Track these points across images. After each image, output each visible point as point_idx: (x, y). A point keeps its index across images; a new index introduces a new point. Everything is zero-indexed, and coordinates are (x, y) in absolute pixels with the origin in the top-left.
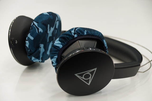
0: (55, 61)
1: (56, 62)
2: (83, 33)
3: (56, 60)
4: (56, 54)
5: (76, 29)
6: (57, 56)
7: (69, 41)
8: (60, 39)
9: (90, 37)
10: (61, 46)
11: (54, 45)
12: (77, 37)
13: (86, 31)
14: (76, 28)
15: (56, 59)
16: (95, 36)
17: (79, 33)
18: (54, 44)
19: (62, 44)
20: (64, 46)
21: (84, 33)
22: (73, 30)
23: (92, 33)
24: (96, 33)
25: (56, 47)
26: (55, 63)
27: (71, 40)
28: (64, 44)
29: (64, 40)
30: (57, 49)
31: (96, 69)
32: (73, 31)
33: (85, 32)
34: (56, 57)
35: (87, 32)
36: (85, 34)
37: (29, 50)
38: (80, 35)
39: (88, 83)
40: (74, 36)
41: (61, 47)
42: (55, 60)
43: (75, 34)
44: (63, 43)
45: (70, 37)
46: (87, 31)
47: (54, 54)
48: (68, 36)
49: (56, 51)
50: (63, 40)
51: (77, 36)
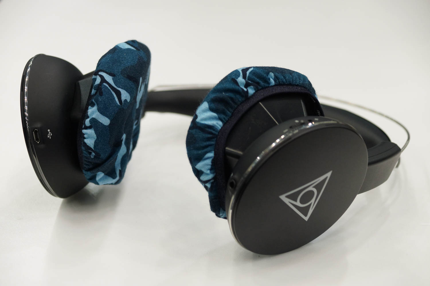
0: (209, 167)
1: (211, 170)
2: (267, 81)
3: (210, 163)
4: (209, 149)
5: (248, 73)
6: (213, 152)
7: (237, 108)
8: (213, 105)
9: (286, 89)
10: (218, 124)
11: (198, 123)
12: (254, 93)
13: (272, 74)
14: (245, 71)
15: (212, 162)
16: (295, 85)
17: (258, 83)
18: (198, 120)
19: (220, 119)
20: (227, 121)
21: (269, 79)
22: (239, 76)
23: (287, 78)
24: (296, 79)
25: (207, 129)
26: (209, 172)
27: (241, 103)
28: (224, 116)
29: (223, 108)
30: (211, 133)
31: (329, 175)
32: (241, 80)
33: (271, 79)
34: (211, 155)
35: (276, 78)
36: (271, 85)
37: (93, 154)
38: (260, 88)
39: (306, 215)
40: (247, 92)
41: (220, 128)
42: (207, 165)
43: (247, 85)
44: (222, 116)
45: (238, 96)
46: (275, 75)
47: (205, 149)
48: (231, 95)
49: (209, 139)
50: (221, 107)
51: (254, 91)
